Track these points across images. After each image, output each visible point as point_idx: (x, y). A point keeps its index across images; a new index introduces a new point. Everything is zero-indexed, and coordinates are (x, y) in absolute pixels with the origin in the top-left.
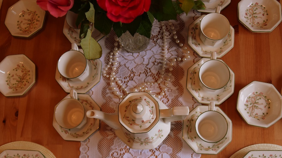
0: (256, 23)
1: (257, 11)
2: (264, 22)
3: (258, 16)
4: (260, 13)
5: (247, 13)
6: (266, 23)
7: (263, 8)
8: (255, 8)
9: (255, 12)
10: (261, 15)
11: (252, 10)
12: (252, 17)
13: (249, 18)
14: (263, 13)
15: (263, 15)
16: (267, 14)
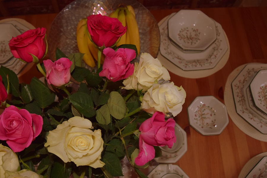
0: (205, 124)
1: (205, 112)
2: (213, 123)
3: (207, 116)
4: (208, 113)
5: (196, 115)
6: (214, 123)
7: (210, 109)
8: (203, 109)
9: (203, 113)
10: (209, 116)
11: (201, 112)
12: (201, 118)
13: (199, 119)
14: (210, 113)
15: (211, 115)
16: (215, 114)
